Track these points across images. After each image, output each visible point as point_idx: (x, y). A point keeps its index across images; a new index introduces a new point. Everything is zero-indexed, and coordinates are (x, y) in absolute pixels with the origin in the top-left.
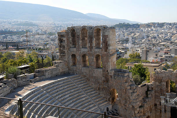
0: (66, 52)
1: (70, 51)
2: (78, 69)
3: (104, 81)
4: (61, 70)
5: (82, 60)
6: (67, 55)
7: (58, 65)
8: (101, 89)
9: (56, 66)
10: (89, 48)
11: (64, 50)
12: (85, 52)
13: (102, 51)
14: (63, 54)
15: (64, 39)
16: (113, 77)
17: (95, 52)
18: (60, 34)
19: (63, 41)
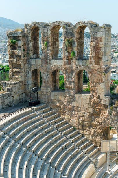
0: (22, 66)
2: (45, 95)
4: (16, 97)
5: (51, 80)
6: (23, 72)
7: (11, 89)
9: (8, 90)
10: (67, 59)
11: (19, 63)
12: (59, 66)
13: (91, 63)
14: (18, 69)
15: (20, 43)
16: (109, 107)
17: (77, 65)
18: (11, 36)
19: (17, 47)
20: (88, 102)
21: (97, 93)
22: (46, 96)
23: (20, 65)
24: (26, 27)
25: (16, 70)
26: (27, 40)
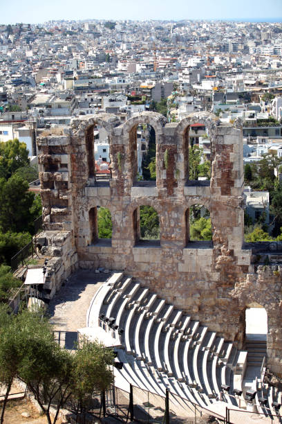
0: (71, 202)
1: (83, 196)
2: (120, 255)
3: (219, 284)
6: (73, 212)
7: (61, 250)
8: (208, 310)
9: (57, 253)
10: (165, 186)
11: (65, 197)
12: (149, 199)
13: (213, 192)
14: (60, 208)
15: (66, 159)
16: (251, 269)
17: (186, 196)
18: (45, 144)
19: (59, 165)
20: (210, 263)
21: (227, 245)
22: (123, 256)
23: (67, 200)
24: (76, 127)
25: (59, 210)
26: (77, 150)
